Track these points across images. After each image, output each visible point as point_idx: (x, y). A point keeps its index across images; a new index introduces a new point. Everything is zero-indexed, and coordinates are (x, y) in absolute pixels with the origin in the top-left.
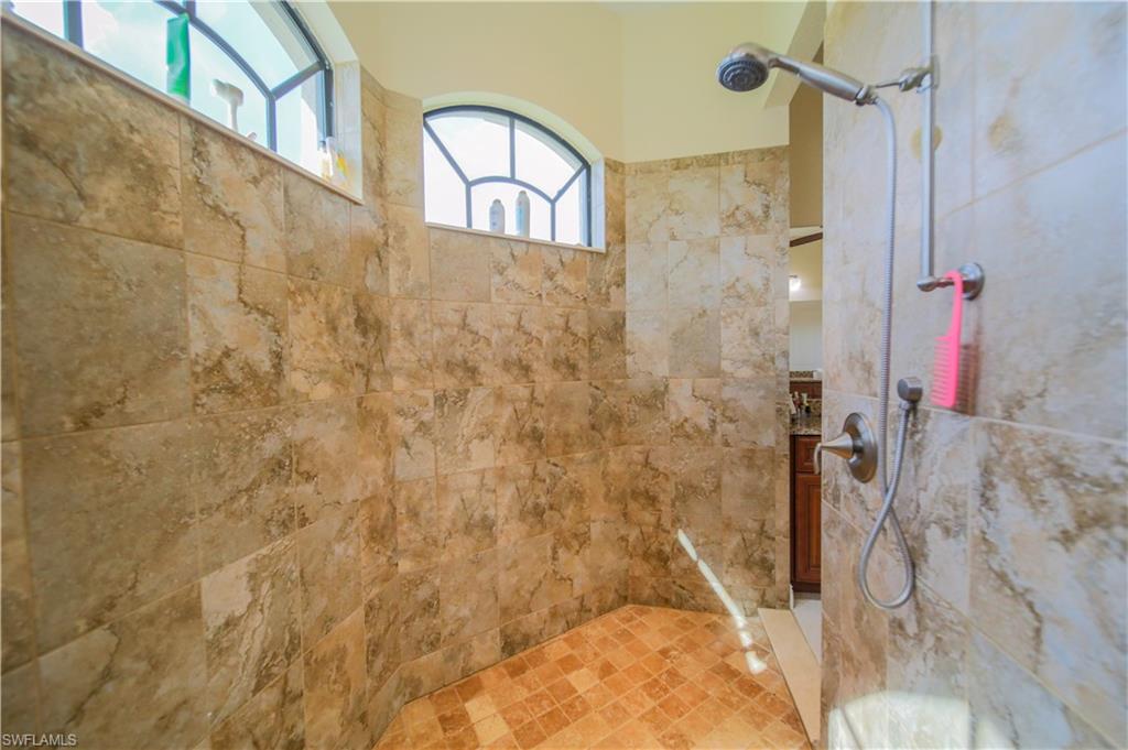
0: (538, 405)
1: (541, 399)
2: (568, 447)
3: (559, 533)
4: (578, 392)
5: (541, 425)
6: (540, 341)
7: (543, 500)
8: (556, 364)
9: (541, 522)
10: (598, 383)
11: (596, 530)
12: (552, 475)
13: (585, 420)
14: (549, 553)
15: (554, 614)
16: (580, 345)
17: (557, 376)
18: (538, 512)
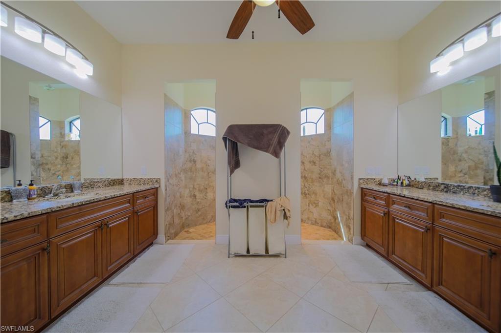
0: (306, 171)
1: (306, 169)
2: (313, 181)
3: (310, 201)
4: (316, 169)
5: (306, 175)
6: (306, 157)
7: (306, 192)
8: (310, 162)
9: (306, 196)
10: (322, 167)
11: (320, 204)
12: (309, 187)
13: (318, 176)
14: (308, 204)
15: (308, 218)
16: (317, 157)
17: (310, 165)
18: (305, 194)
